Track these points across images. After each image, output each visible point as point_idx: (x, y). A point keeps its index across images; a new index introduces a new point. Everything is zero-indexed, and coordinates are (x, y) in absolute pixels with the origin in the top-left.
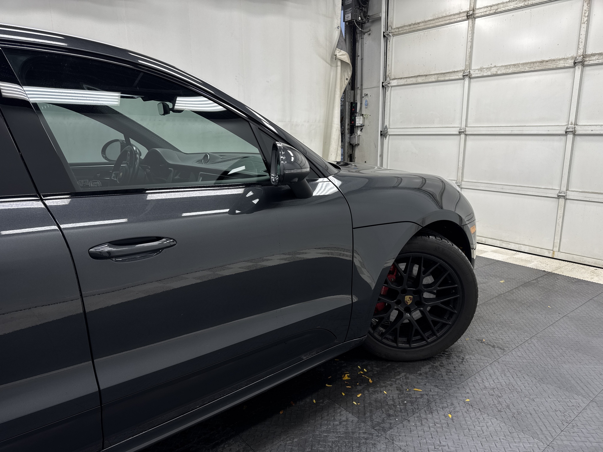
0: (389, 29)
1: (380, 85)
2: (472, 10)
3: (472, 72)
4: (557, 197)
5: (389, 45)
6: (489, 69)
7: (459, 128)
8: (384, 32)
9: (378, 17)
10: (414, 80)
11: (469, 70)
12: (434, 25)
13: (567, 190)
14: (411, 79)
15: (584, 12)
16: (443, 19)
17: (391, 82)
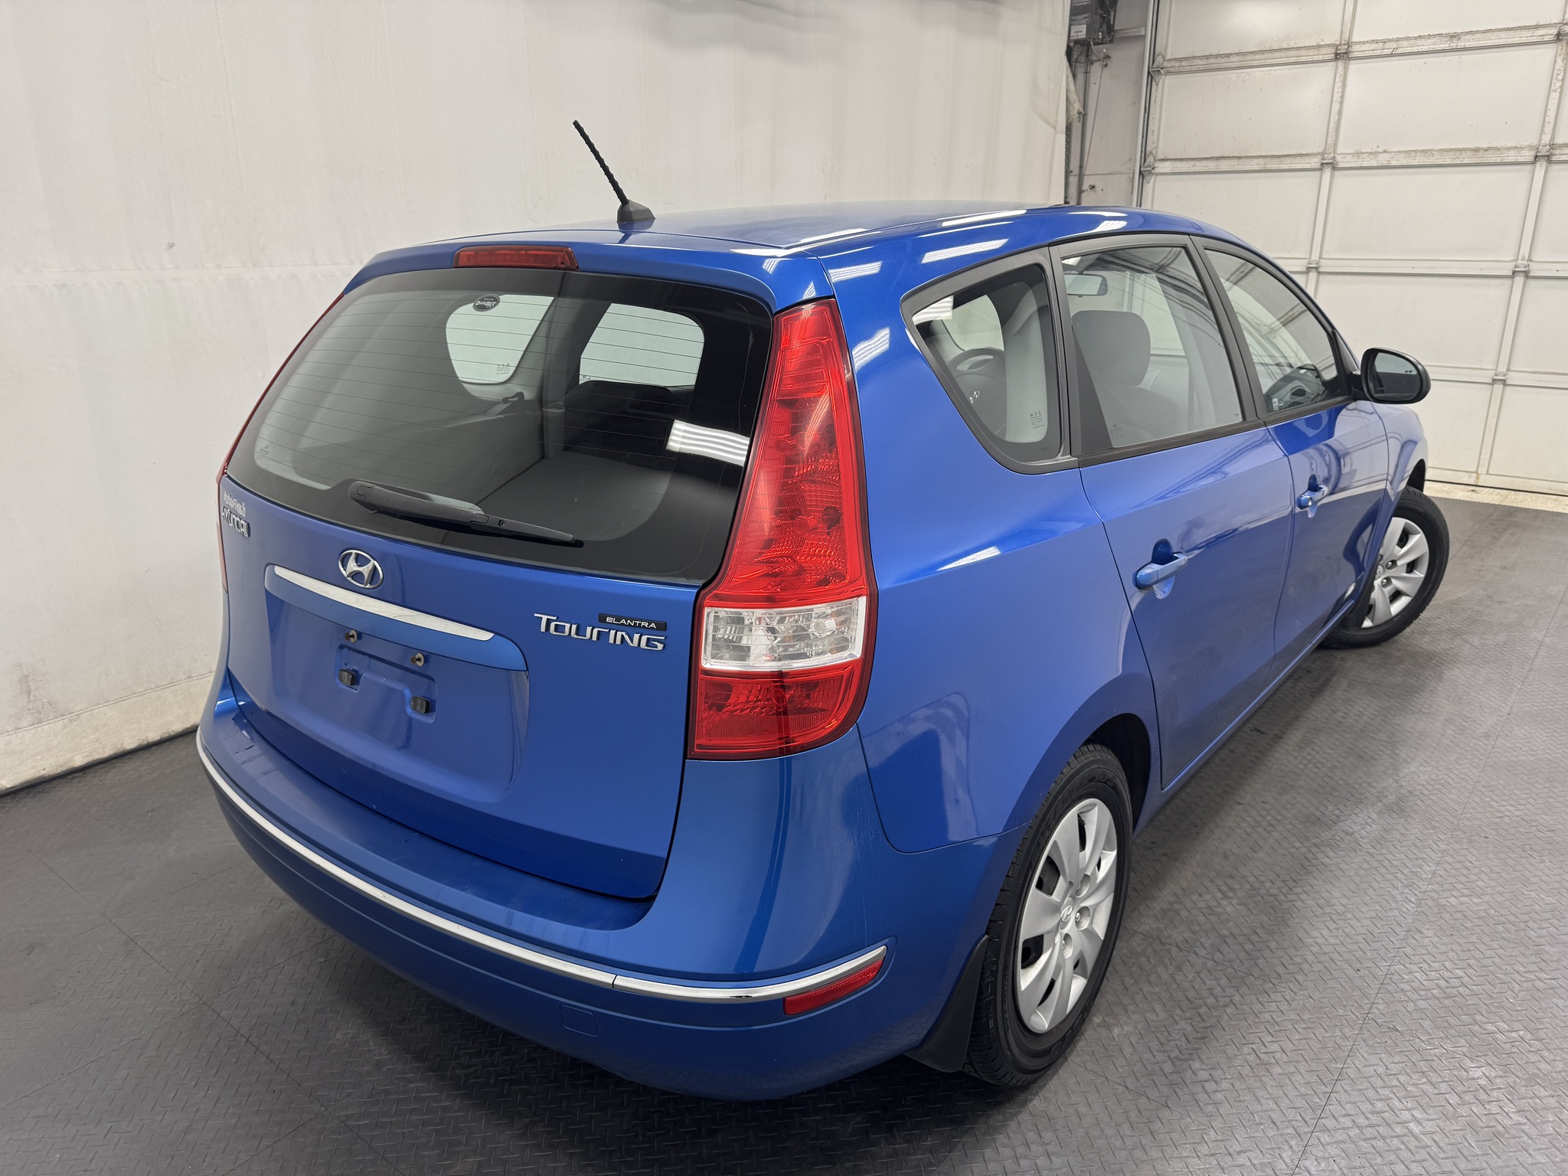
0: (1159, 60)
1: (1134, 171)
2: (1345, 45)
3: (1339, 158)
4: (1490, 381)
5: (1156, 91)
6: (1376, 153)
7: (1307, 260)
8: (1149, 68)
9: (1137, 34)
10: (1211, 166)
11: (1332, 155)
12: (1262, 62)
13: (1508, 370)
14: (1205, 163)
15: (1556, 72)
16: (1283, 54)
17: (1157, 164)
